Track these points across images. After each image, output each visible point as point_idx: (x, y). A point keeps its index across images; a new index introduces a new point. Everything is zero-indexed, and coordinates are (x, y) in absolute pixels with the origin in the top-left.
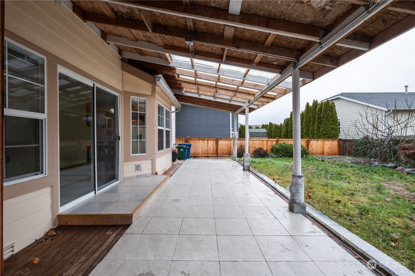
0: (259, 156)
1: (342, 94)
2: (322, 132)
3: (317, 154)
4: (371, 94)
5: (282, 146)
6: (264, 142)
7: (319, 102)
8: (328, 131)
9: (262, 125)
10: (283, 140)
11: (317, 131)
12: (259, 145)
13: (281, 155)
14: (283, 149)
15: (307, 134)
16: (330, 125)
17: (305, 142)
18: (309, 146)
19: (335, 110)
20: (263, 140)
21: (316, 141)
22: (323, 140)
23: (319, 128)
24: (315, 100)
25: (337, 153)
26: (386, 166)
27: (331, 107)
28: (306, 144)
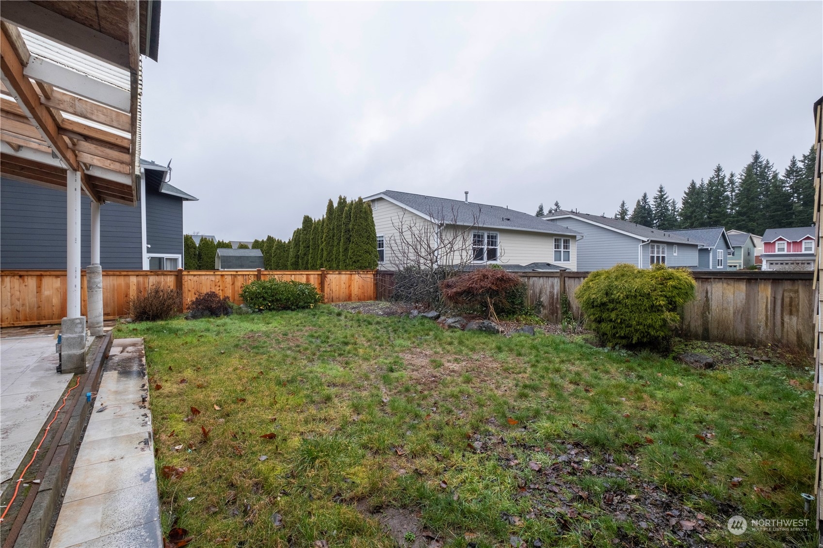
0: (207, 312)
1: (387, 193)
2: (351, 258)
3: (339, 301)
4: (426, 197)
5: (264, 288)
6: (227, 280)
7: (348, 201)
8: (360, 256)
9: (253, 241)
10: (271, 273)
11: (343, 256)
12: (213, 285)
13: (261, 308)
14: (266, 293)
15: (329, 261)
16: (362, 244)
17: (316, 276)
18: (324, 284)
19: (373, 218)
20: (224, 273)
21: (337, 275)
22: (349, 273)
23: (346, 250)
24: (343, 197)
25: (372, 297)
26: (426, 317)
27: (365, 212)
28: (320, 282)
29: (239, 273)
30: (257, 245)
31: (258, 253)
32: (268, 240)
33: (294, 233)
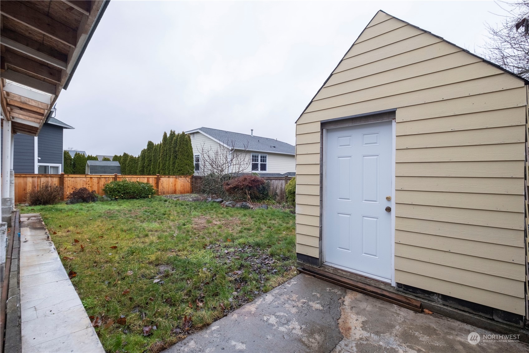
0: (80, 200)
1: (202, 129)
2: (177, 168)
3: (168, 194)
4: (226, 132)
5: (119, 185)
6: (94, 180)
7: (176, 133)
8: (183, 167)
9: (114, 155)
10: (124, 176)
11: (172, 167)
12: (85, 184)
13: (117, 197)
14: (120, 188)
15: (164, 170)
16: (184, 160)
17: (154, 179)
18: (159, 183)
19: (191, 144)
20: (92, 176)
21: (167, 178)
22: (175, 177)
23: (174, 163)
24: (173, 131)
25: (190, 191)
26: (215, 202)
27: (186, 141)
28: (156, 182)
29: (102, 176)
30: (116, 158)
31: (117, 164)
32: (124, 155)
33: (142, 151)
